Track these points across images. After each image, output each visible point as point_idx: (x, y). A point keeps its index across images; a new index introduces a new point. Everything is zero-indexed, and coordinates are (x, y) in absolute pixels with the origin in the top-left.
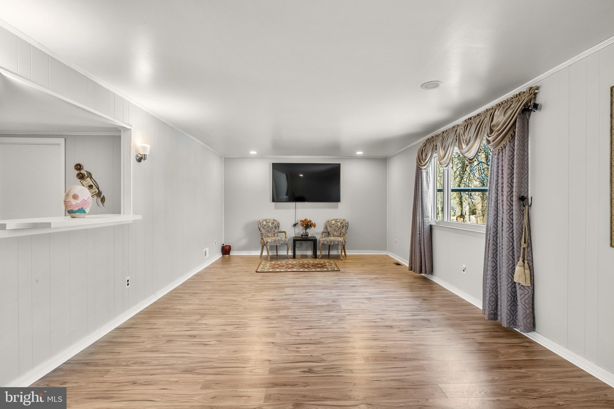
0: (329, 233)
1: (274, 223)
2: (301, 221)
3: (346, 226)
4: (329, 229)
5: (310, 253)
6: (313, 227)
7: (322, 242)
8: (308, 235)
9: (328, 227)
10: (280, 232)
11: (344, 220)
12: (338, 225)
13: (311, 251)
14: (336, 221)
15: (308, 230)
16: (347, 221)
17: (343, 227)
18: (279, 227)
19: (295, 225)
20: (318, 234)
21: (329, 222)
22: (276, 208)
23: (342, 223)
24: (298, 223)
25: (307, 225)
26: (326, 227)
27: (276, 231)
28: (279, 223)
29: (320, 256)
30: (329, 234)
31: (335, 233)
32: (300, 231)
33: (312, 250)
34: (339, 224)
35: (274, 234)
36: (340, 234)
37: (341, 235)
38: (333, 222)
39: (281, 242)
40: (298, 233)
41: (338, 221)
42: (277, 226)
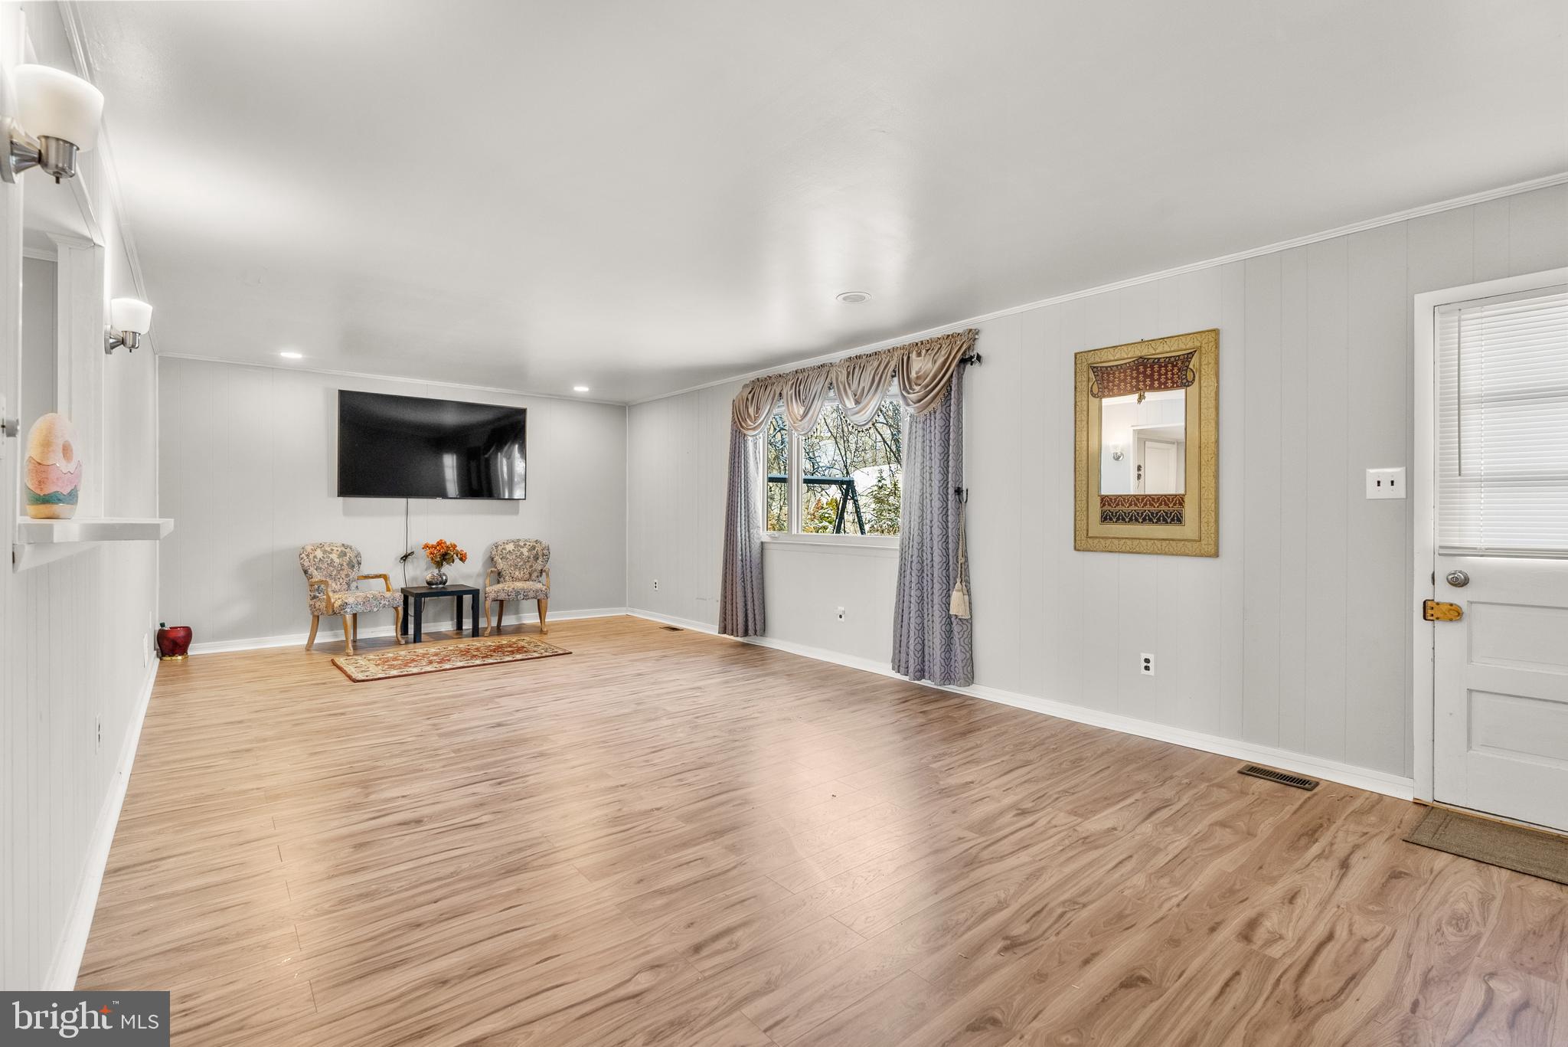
0: (499, 574)
1: (345, 555)
2: (426, 546)
3: (543, 555)
4: (501, 565)
5: (447, 626)
6: (457, 561)
7: (492, 596)
8: (446, 580)
9: (497, 559)
10: (367, 577)
11: (536, 542)
12: (522, 553)
13: (450, 623)
14: (516, 543)
15: (446, 569)
16: (545, 542)
17: (536, 558)
18: (359, 563)
19: (405, 558)
20: (469, 576)
21: (500, 548)
22: (347, 512)
23: (534, 548)
24: (413, 553)
25: (444, 555)
26: (492, 559)
27: (353, 575)
28: (358, 555)
29: (489, 630)
30: (499, 576)
31: (517, 573)
32: (420, 573)
33: (452, 620)
34: (525, 551)
35: (348, 584)
36: (530, 574)
37: (533, 578)
38: (510, 547)
39: (383, 602)
40: (414, 579)
41: (522, 544)
42: (355, 561)
